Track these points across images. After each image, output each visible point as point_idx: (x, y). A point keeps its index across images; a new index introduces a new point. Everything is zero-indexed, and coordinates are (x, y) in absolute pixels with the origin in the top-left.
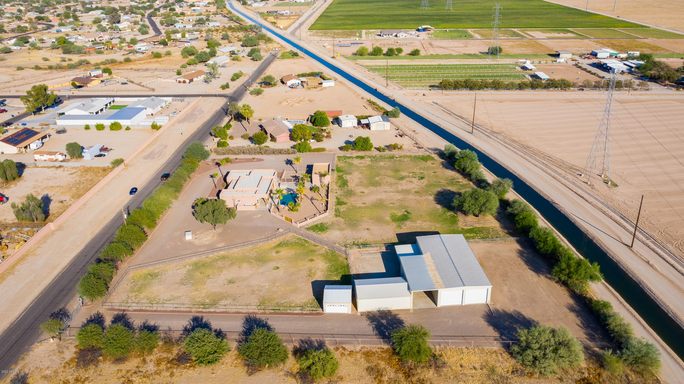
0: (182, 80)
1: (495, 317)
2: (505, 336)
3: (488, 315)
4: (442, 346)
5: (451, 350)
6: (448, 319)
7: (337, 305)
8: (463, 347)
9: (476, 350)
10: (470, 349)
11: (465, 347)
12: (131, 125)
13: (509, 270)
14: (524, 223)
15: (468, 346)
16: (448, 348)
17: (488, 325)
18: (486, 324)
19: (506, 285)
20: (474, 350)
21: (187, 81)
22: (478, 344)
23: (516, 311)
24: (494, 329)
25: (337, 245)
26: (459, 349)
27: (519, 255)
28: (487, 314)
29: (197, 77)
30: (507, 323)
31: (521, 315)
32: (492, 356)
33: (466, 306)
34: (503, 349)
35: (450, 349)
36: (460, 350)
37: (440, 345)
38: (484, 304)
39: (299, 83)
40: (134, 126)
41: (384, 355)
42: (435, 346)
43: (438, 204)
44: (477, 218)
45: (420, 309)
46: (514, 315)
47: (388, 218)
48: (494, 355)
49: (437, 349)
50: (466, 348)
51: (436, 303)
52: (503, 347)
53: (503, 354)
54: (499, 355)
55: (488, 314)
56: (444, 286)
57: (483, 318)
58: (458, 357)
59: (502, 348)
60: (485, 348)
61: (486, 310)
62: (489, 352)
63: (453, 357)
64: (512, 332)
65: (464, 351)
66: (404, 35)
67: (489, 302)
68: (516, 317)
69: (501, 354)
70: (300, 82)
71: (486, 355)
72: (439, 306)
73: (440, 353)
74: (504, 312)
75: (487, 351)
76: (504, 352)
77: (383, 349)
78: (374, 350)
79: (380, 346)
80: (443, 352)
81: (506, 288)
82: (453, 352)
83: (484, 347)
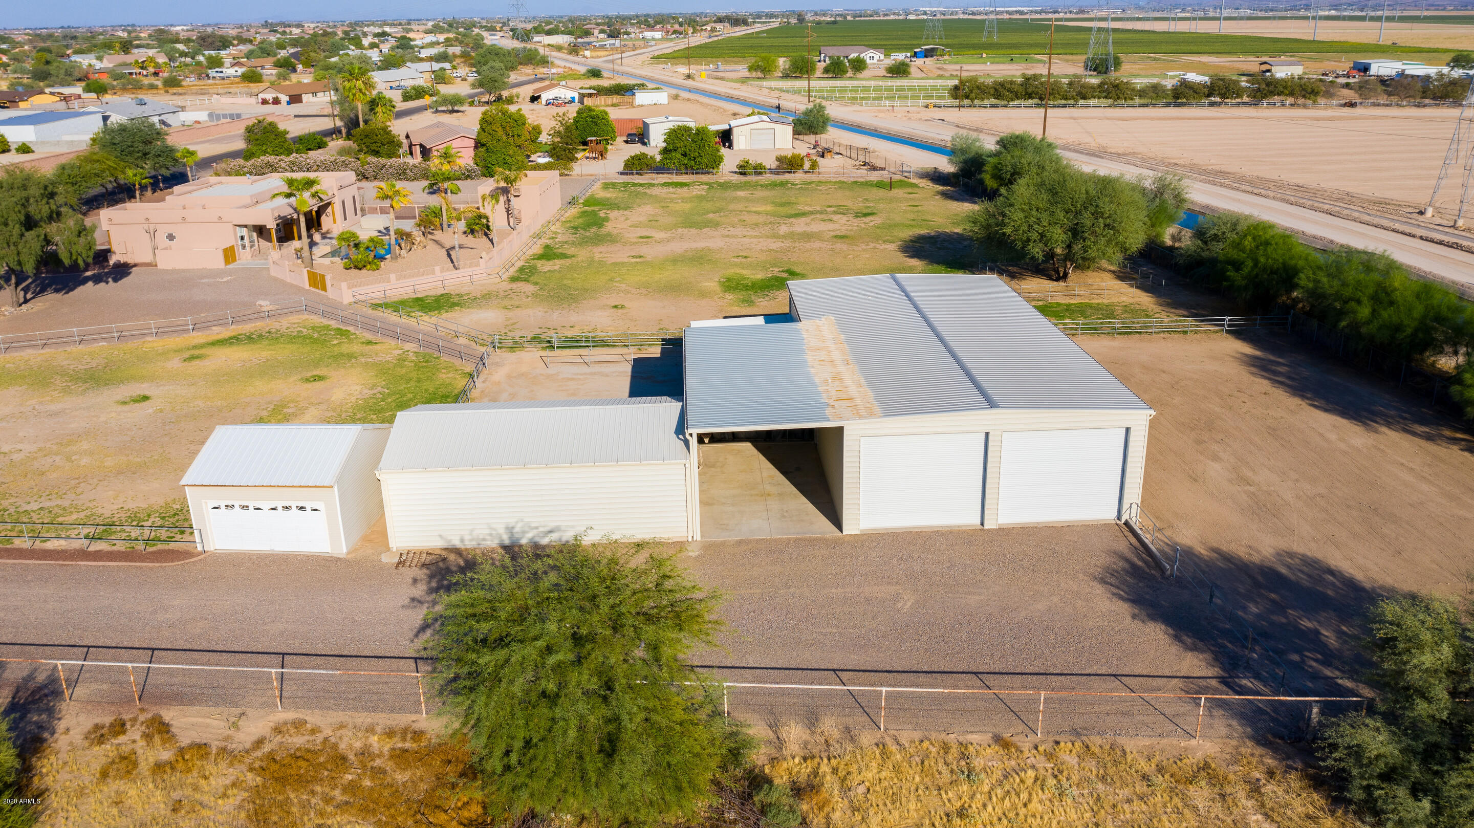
0: (269, 96)
1: (1180, 582)
2: (1257, 676)
3: (1134, 570)
4: (830, 726)
5: (885, 754)
6: (892, 589)
7: (266, 506)
8: (974, 738)
9: (1069, 757)
10: (1026, 746)
11: (987, 738)
12: (37, 142)
13: (1217, 409)
14: (1262, 260)
15: (1011, 731)
16: (867, 739)
17: (1134, 617)
18: (1123, 609)
19: (1216, 458)
20: (1049, 756)
21: (284, 98)
22: (1078, 722)
23: (1291, 555)
24: (1177, 638)
25: (462, 341)
26: (946, 748)
27: (1253, 369)
28: (1122, 564)
29: (314, 94)
30: (1254, 609)
31: (1331, 572)
32: (1184, 798)
33: (1004, 532)
34: (1259, 751)
35: (881, 745)
36: (954, 751)
37: (812, 720)
38: (1106, 525)
39: (573, 98)
40: (43, 143)
41: (401, 777)
42: (774, 726)
43: (911, 257)
44: (1062, 284)
45: (740, 543)
46: (1283, 570)
47: (712, 285)
48: (1201, 794)
49: (793, 747)
50: (998, 739)
51: (835, 518)
52: (1261, 740)
53: (1269, 788)
54: (1240, 791)
55: (1133, 565)
56: (878, 410)
57: (1103, 581)
58: (933, 801)
59: (1249, 748)
60: (1130, 744)
61: (1123, 545)
62: (1160, 769)
63: (895, 798)
64: (1295, 657)
65: (978, 763)
66: (876, 58)
67: (1132, 514)
68: (1305, 581)
69: (1255, 789)
70: (576, 96)
71: (1141, 788)
72: (850, 527)
73: (806, 770)
74: (1227, 558)
75: (1148, 768)
76: (1271, 774)
77: (417, 735)
78: (350, 743)
79: (403, 719)
80: (825, 768)
81: (1215, 471)
82: (896, 769)
83: (1122, 740)
